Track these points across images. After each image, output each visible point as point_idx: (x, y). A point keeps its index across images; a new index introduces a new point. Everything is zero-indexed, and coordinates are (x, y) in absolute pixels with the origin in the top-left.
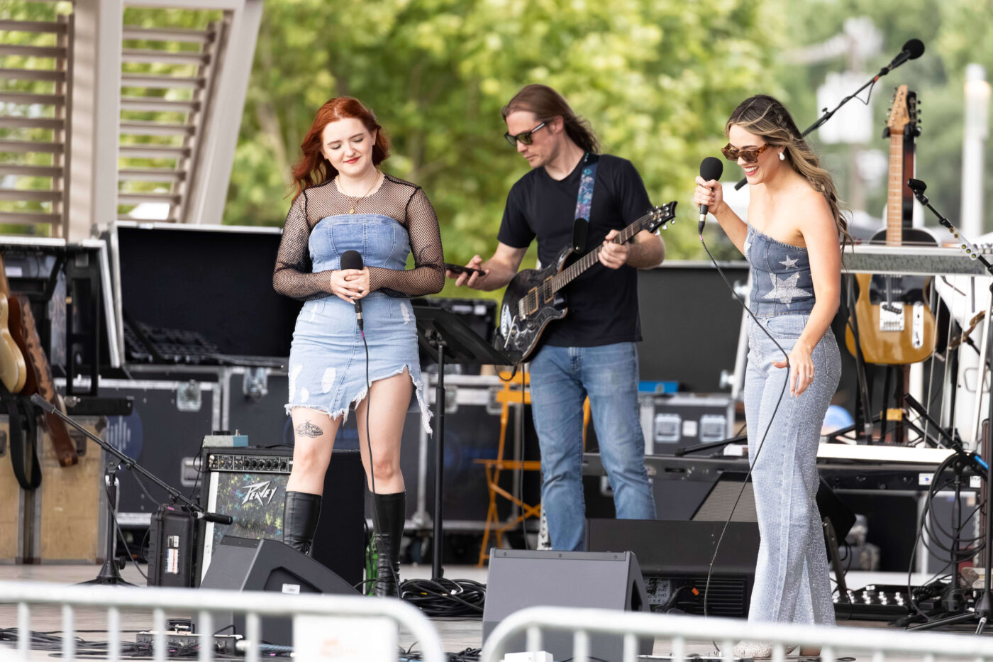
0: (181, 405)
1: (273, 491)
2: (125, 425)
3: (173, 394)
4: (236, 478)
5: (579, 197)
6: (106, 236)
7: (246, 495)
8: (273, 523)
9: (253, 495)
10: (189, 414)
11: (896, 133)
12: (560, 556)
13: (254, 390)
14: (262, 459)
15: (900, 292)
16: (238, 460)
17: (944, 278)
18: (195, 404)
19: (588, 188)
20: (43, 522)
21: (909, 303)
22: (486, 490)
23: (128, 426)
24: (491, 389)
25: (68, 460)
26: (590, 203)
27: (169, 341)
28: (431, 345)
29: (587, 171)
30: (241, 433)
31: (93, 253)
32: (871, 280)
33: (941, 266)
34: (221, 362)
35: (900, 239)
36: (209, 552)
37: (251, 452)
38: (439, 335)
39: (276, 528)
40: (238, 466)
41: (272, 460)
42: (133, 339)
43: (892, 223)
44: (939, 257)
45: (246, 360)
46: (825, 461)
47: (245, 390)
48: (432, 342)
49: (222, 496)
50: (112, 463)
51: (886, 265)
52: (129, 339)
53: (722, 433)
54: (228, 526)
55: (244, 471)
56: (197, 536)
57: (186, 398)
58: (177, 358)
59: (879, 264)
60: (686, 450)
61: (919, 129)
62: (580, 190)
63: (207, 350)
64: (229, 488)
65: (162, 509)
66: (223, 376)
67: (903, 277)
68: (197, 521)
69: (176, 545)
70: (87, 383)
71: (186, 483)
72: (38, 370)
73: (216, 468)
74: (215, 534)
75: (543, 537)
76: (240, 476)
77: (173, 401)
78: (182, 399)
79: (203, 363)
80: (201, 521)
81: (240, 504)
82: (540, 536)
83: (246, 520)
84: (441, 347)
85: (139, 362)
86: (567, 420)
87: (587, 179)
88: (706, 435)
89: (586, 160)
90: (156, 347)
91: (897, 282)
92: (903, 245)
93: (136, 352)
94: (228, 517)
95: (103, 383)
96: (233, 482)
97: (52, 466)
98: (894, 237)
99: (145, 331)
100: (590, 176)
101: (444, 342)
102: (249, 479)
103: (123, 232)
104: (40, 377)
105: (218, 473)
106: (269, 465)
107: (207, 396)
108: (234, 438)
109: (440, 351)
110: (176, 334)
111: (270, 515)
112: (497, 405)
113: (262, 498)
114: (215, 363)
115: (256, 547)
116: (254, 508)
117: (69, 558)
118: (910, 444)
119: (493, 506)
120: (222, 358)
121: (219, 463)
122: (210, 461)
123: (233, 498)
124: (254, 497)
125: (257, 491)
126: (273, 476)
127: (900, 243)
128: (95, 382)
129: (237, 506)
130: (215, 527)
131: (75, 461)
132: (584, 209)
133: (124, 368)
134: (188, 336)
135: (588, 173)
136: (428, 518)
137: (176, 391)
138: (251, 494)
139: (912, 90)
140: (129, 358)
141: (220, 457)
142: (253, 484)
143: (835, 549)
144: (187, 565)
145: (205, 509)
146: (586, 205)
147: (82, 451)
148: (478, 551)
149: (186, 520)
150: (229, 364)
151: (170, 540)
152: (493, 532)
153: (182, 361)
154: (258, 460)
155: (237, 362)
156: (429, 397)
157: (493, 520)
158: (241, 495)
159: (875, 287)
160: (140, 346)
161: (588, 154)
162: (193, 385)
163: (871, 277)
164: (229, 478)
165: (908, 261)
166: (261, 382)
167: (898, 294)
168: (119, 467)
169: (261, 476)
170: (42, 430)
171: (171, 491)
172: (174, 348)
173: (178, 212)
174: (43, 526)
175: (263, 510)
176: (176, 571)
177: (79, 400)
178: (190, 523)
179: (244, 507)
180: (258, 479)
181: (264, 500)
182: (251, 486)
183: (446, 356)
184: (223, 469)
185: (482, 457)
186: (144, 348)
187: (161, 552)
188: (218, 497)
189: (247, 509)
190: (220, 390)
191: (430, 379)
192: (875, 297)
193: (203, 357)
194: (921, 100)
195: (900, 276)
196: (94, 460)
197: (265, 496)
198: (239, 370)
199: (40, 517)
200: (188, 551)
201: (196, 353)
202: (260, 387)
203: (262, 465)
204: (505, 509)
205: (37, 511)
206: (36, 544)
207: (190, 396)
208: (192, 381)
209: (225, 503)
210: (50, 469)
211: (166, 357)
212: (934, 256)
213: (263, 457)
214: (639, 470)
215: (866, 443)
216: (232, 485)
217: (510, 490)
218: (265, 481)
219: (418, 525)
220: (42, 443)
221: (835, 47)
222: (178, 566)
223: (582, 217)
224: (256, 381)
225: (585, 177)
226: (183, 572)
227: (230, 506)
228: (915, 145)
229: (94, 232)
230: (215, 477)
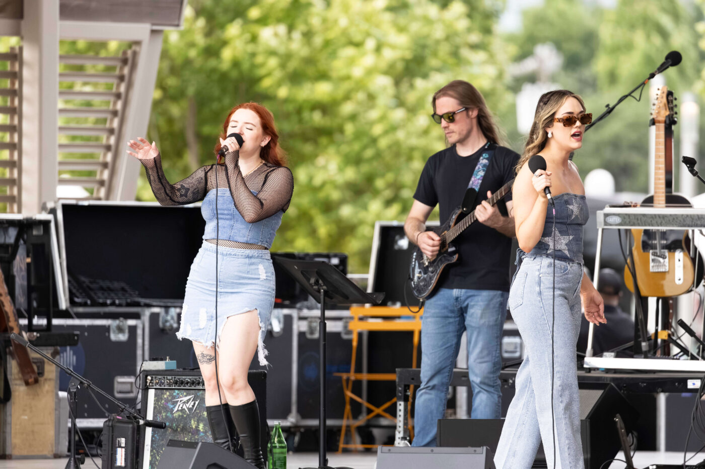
0: (113, 337)
1: (197, 403)
2: (72, 353)
3: (107, 329)
4: (168, 393)
5: (475, 172)
6: (53, 211)
7: (175, 406)
8: (197, 427)
9: (181, 406)
10: (119, 344)
11: (659, 122)
12: (432, 451)
13: (168, 324)
14: (188, 379)
15: (665, 242)
16: (169, 380)
17: (701, 232)
18: (124, 336)
19: (483, 167)
20: (13, 426)
21: (672, 251)
22: (343, 395)
23: (74, 354)
24: (344, 320)
25: (31, 380)
26: (482, 178)
27: (102, 289)
28: (314, 290)
29: (485, 155)
30: (171, 359)
31: (46, 224)
32: (642, 234)
33: (699, 223)
34: (142, 304)
35: (664, 202)
36: (148, 450)
37: (179, 373)
38: (321, 282)
39: (199, 430)
40: (169, 385)
41: (196, 379)
42: (75, 288)
43: (658, 190)
44: (698, 215)
45: (160, 302)
46: (613, 371)
47: (161, 325)
48: (316, 287)
49: (158, 407)
50: (73, 384)
51: (657, 222)
52: (72, 288)
53: (518, 349)
54: (162, 430)
55: (174, 387)
56: (139, 437)
57: (117, 331)
58: (109, 302)
59: (651, 221)
60: (507, 365)
61: (676, 119)
62: (477, 168)
63: (131, 295)
64: (163, 401)
65: (112, 418)
66: (144, 315)
67: (667, 230)
68: (139, 426)
69: (123, 445)
70: (44, 322)
71: (118, 395)
72: (7, 313)
73: (153, 386)
74: (153, 436)
75: (399, 432)
76: (171, 391)
77: (107, 334)
78: (114, 332)
79: (129, 305)
80: (142, 427)
81: (172, 414)
82: (397, 433)
83: (176, 425)
84: (322, 291)
85: (80, 305)
86: (444, 347)
87: (483, 161)
88: (506, 352)
89: (486, 147)
90: (92, 294)
91: (664, 235)
92: (667, 207)
93: (78, 297)
94: (163, 423)
95: (56, 322)
96: (165, 396)
97: (20, 385)
98: (659, 200)
99: (84, 282)
100: (487, 159)
101: (325, 287)
102: (178, 394)
103: (66, 208)
104: (8, 318)
105: (154, 390)
106: (193, 383)
107: (133, 330)
108: (166, 363)
109: (322, 294)
110: (106, 284)
111: (195, 421)
112: (349, 332)
113: (188, 408)
114: (138, 305)
115: (196, 448)
116: (182, 416)
117: (33, 454)
118: (675, 357)
119: (348, 407)
120: (143, 301)
121: (154, 382)
122: (148, 381)
123: (166, 408)
124: (182, 408)
125: (184, 402)
126: (197, 391)
127: (665, 205)
128: (49, 322)
129: (169, 414)
130: (152, 431)
131: (36, 381)
132: (476, 182)
133: (70, 310)
134: (116, 285)
135: (486, 157)
136: (299, 417)
137: (109, 326)
138: (179, 405)
139: (671, 90)
140: (72, 302)
141: (155, 378)
142: (181, 397)
143: (625, 438)
144: (132, 460)
145: (144, 418)
146: (479, 179)
147: (41, 373)
148: (338, 441)
149: (131, 426)
150: (149, 306)
151: (119, 441)
152: (348, 427)
153: (113, 304)
154: (184, 379)
155: (155, 303)
156: (299, 327)
157: (348, 418)
158: (172, 406)
159: (646, 238)
160: (81, 293)
161: (489, 143)
162: (122, 322)
163: (643, 231)
164: (162, 394)
165: (674, 219)
166: (172, 318)
167: (664, 244)
168: (79, 386)
169: (187, 391)
170: (11, 358)
171: (119, 404)
172: (106, 294)
173: (103, 192)
174: (13, 431)
175: (189, 417)
176: (123, 465)
177: (38, 335)
178: (133, 428)
179: (175, 415)
180: (185, 394)
181: (190, 409)
182: (180, 400)
183: (326, 298)
184: (158, 387)
185: (338, 371)
186: (84, 294)
187: (112, 451)
188: (155, 408)
189: (177, 417)
190: (142, 325)
191: (298, 314)
192: (646, 246)
193: (129, 301)
194: (677, 97)
195: (665, 231)
196: (50, 380)
197: (191, 406)
198: (156, 310)
199: (11, 424)
200: (133, 449)
201: (123, 297)
202: (172, 322)
203: (187, 383)
204: (356, 410)
205: (8, 419)
206: (8, 444)
207: (120, 330)
208: (121, 319)
209: (160, 413)
210: (17, 387)
211: (101, 301)
212: (694, 215)
213: (188, 377)
214: (492, 384)
215: (643, 356)
216: (165, 398)
217: (360, 396)
218: (190, 395)
219: (292, 423)
220: (11, 368)
221: (529, 65)
222: (125, 461)
223: (474, 187)
224: (169, 318)
225: (483, 159)
226: (129, 465)
227: (164, 414)
228: (673, 131)
229: (43, 208)
230: (152, 393)
